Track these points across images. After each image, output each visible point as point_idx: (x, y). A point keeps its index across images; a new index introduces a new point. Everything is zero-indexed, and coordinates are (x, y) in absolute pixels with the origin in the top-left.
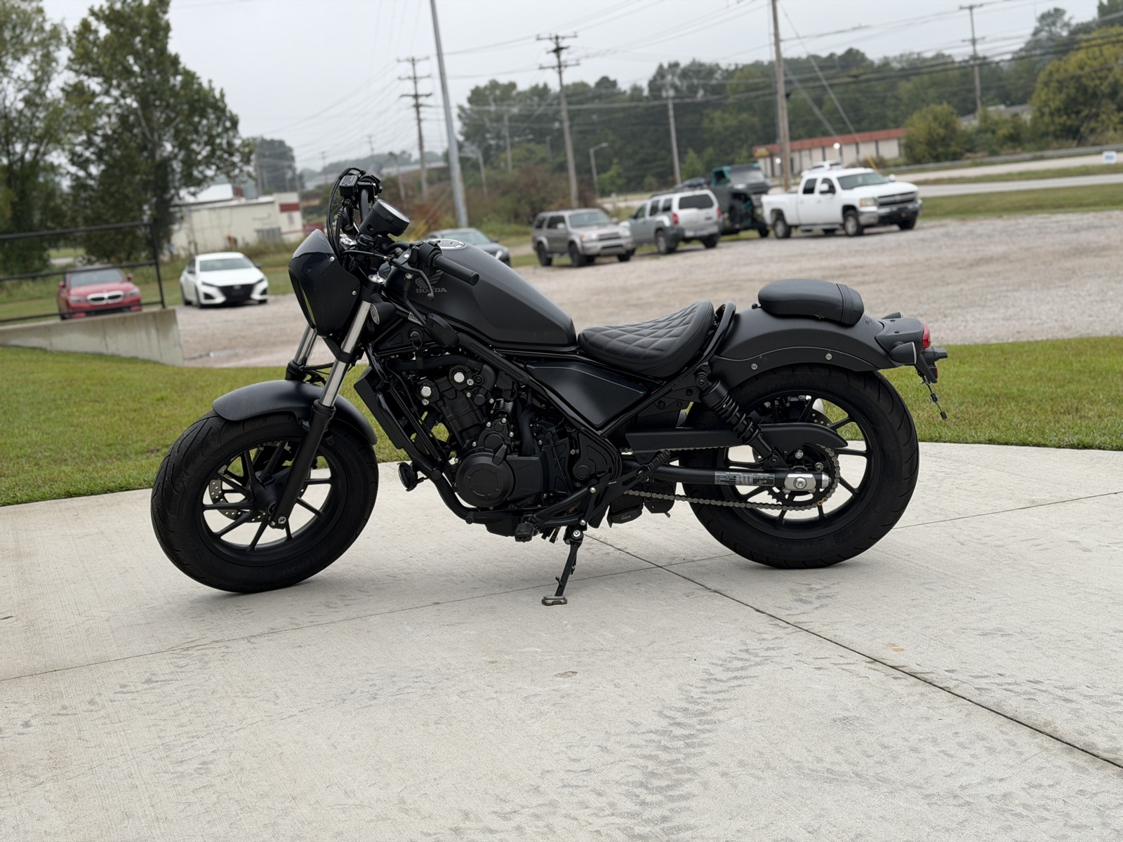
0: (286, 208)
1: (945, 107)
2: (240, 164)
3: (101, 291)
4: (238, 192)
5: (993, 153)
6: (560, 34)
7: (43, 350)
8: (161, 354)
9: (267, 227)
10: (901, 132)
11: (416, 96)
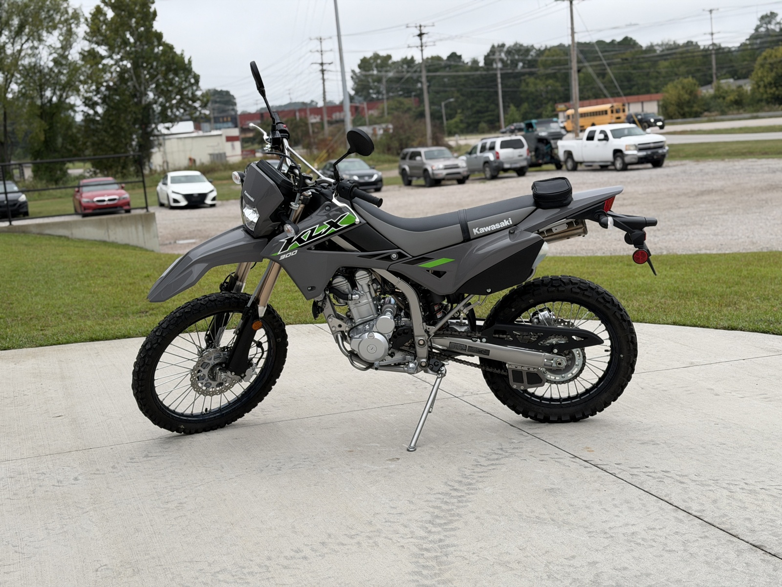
0: (230, 139)
1: (690, 79)
2: (199, 109)
3: (103, 195)
4: (197, 127)
5: (723, 113)
6: (422, 24)
7: (67, 238)
8: (145, 243)
9: (217, 152)
10: (659, 96)
11: (322, 64)
